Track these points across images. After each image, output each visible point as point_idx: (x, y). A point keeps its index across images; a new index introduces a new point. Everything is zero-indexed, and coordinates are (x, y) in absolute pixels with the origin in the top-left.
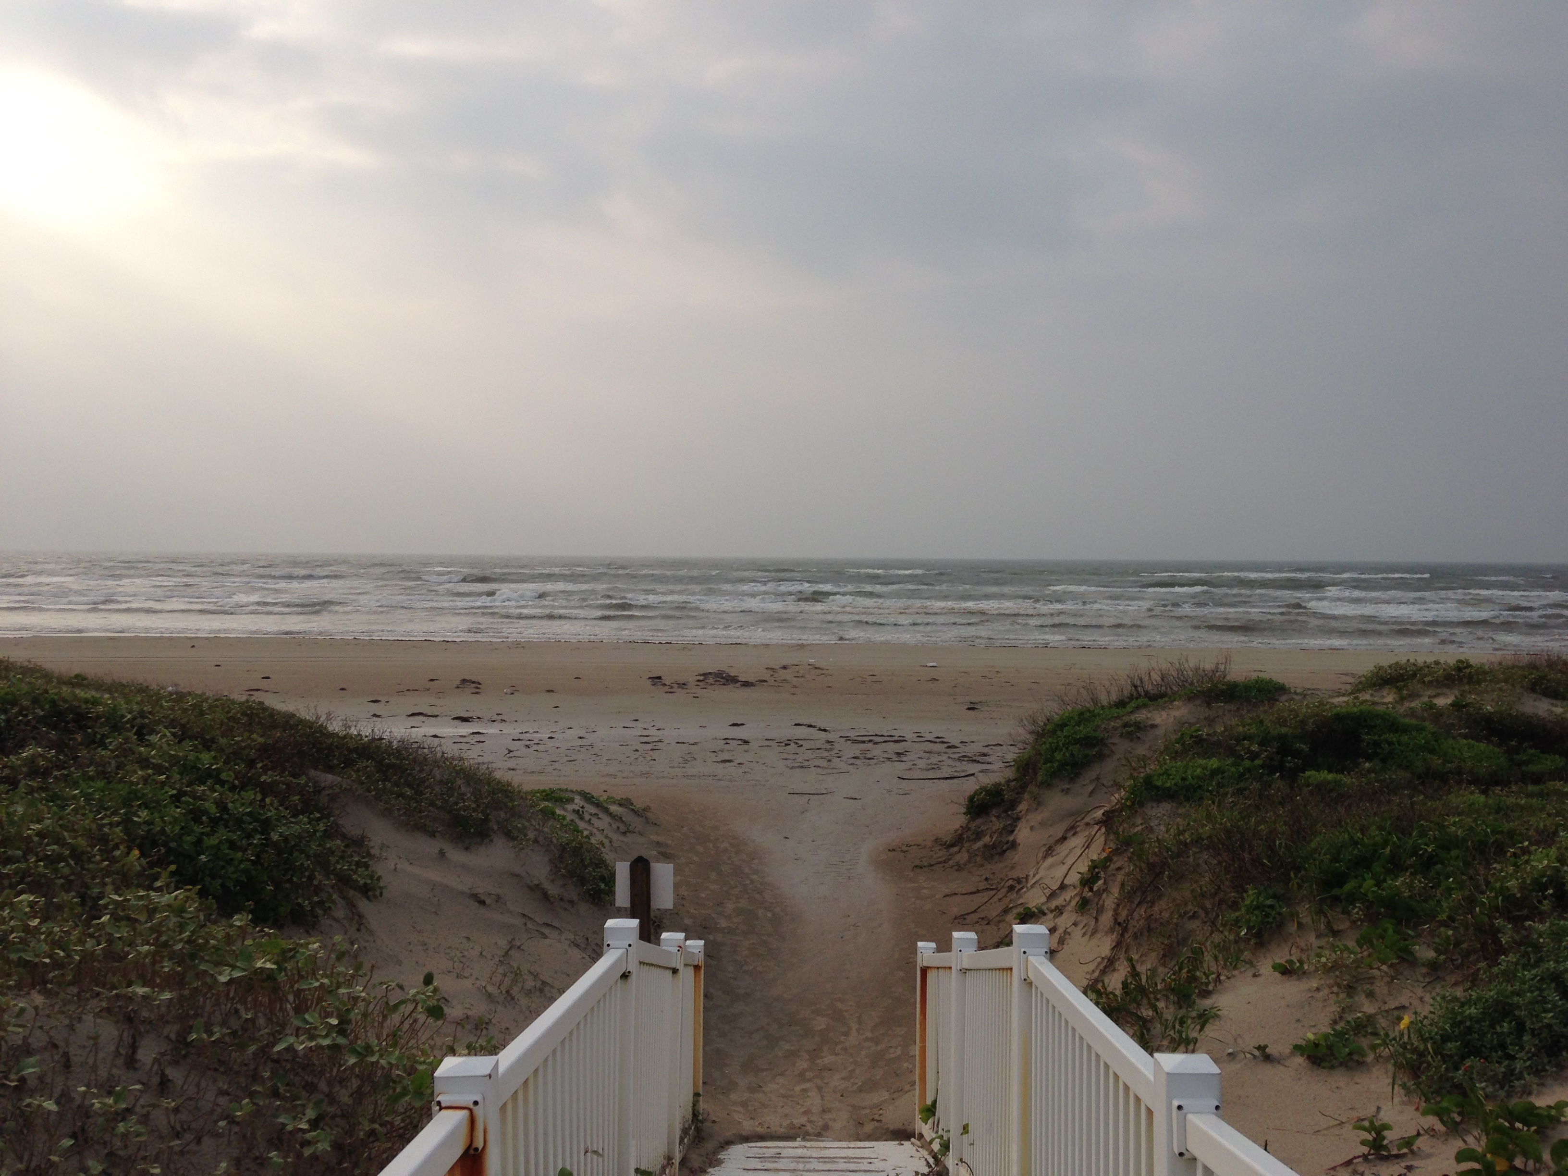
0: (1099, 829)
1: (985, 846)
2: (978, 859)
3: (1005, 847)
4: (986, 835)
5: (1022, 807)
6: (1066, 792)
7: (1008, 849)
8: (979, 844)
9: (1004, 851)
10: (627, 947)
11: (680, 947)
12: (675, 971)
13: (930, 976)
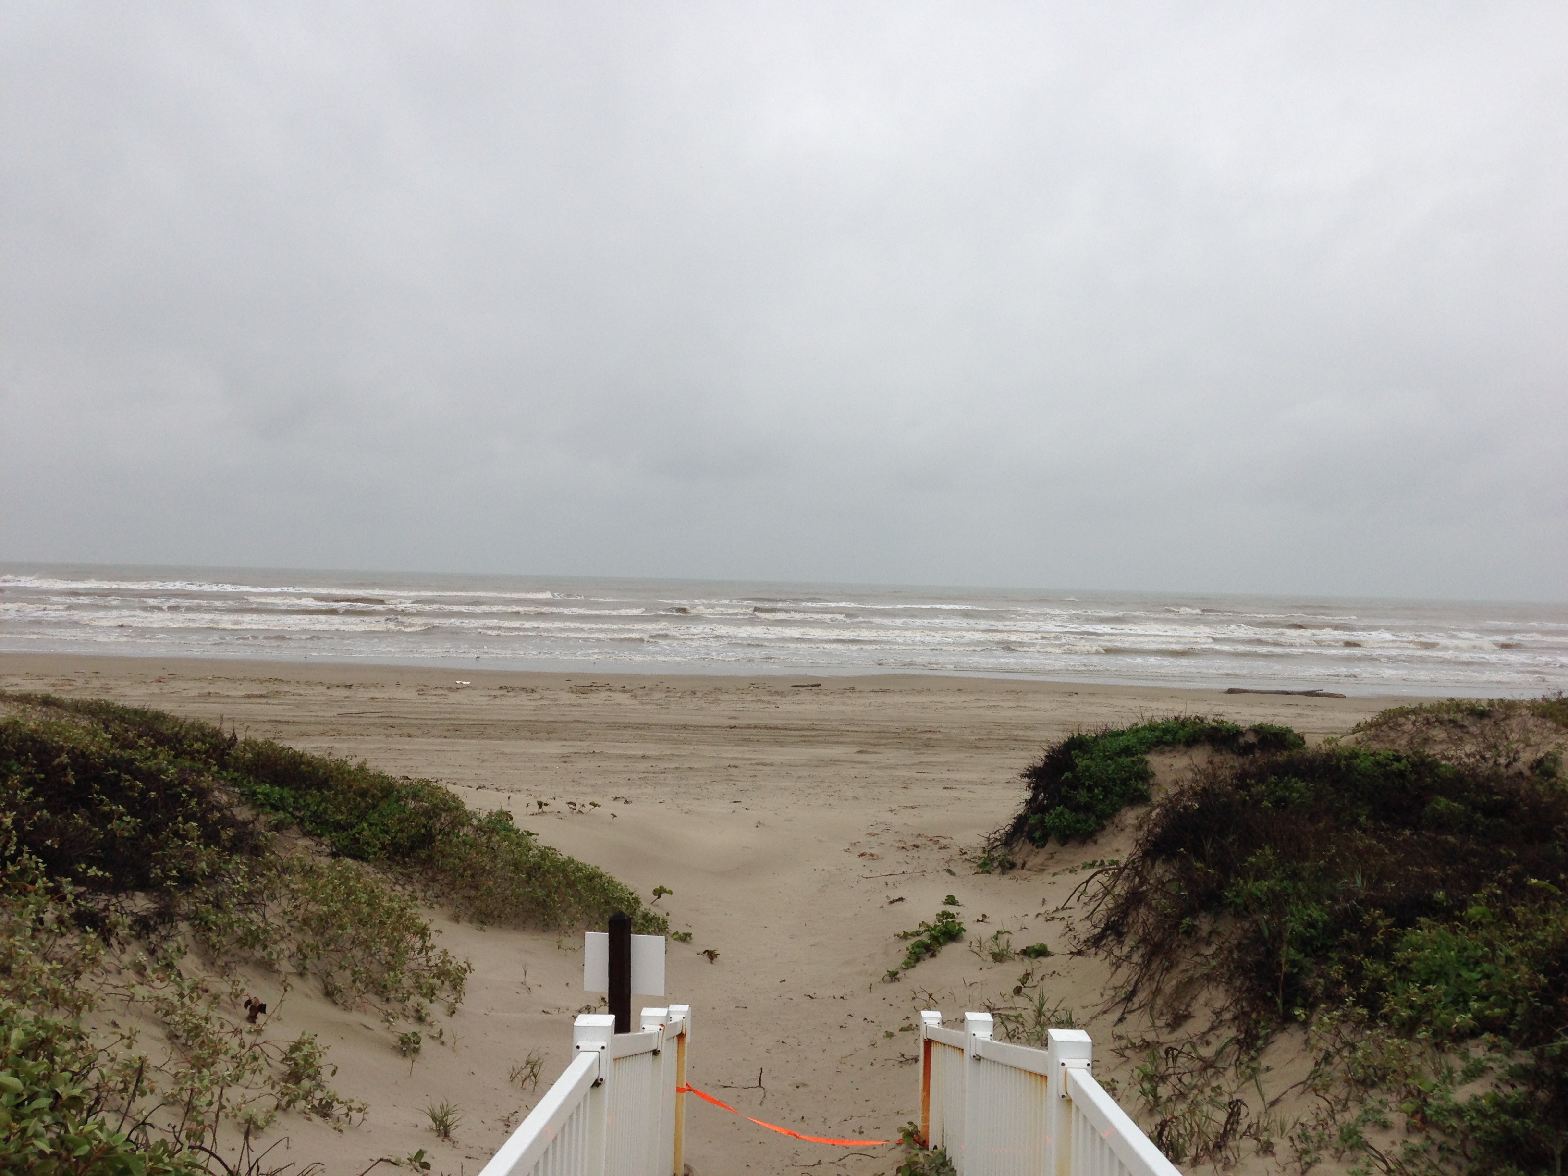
10: (600, 1050)
11: (662, 1025)
12: (655, 1052)
13: (935, 1050)
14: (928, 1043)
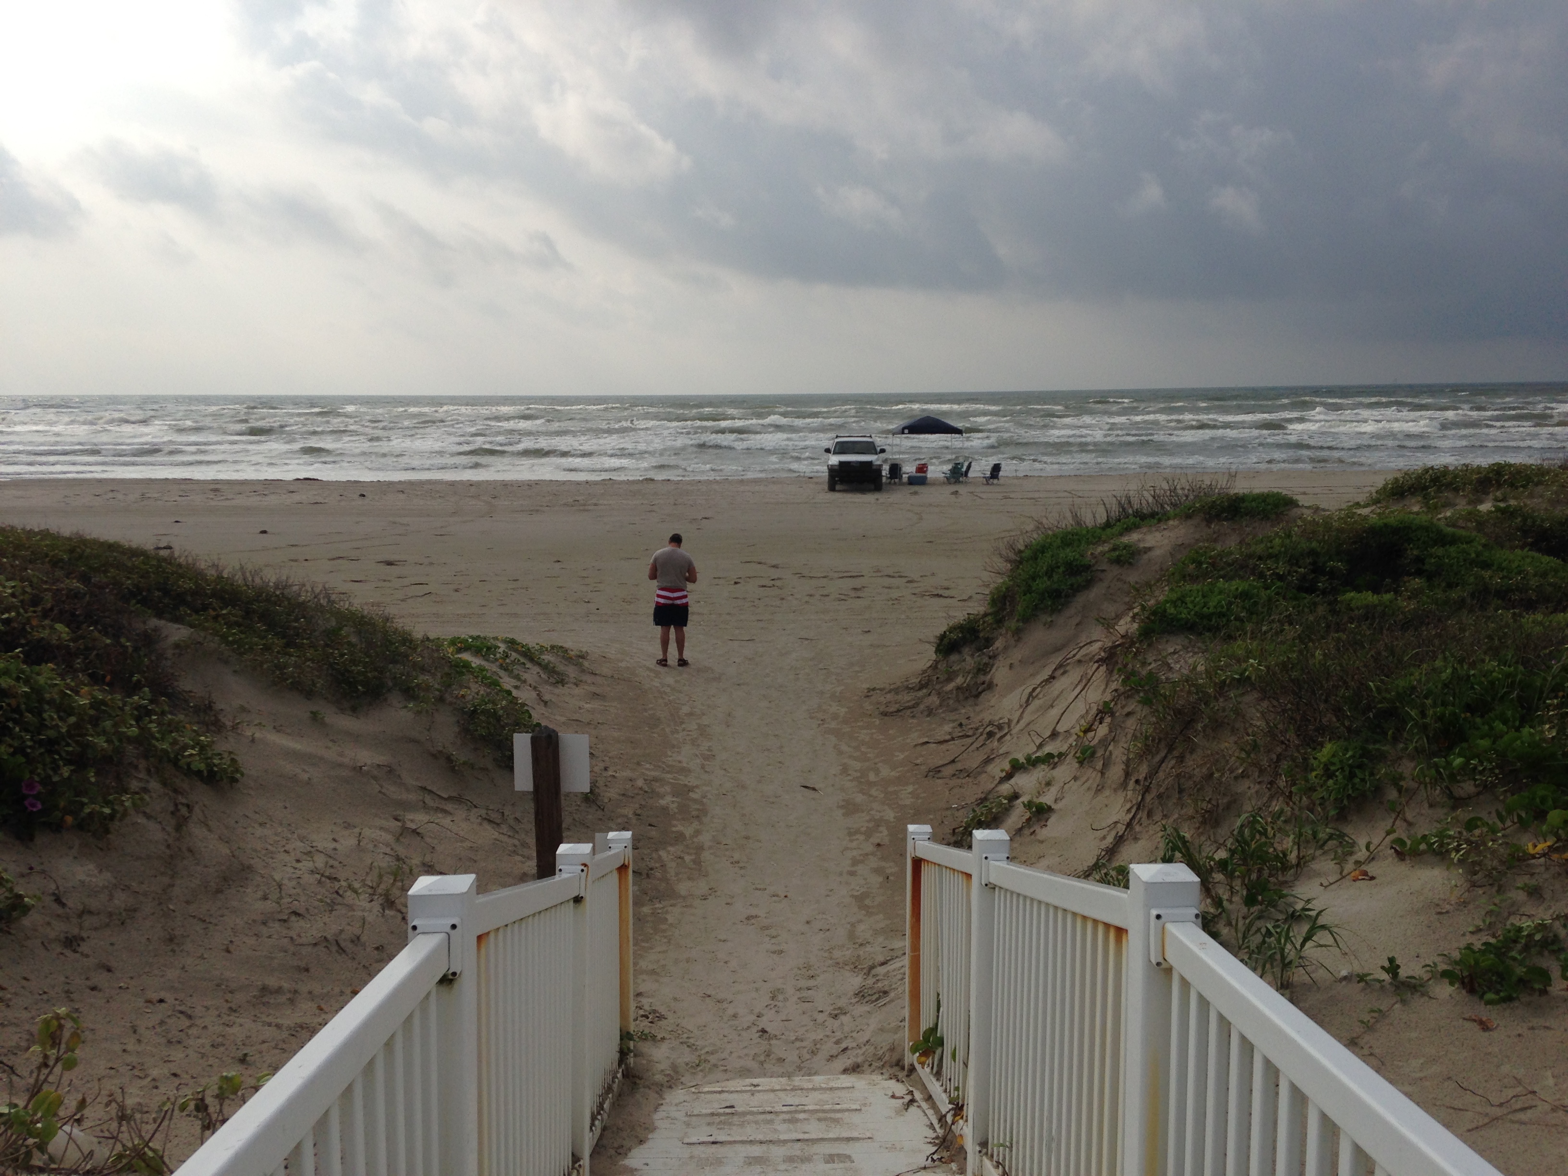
0: (1098, 668)
1: (958, 688)
2: (951, 702)
3: (980, 689)
4: (958, 676)
5: (999, 644)
6: (1050, 625)
7: (984, 691)
8: (951, 686)
9: (980, 693)
10: (448, 929)
11: (585, 865)
12: (578, 900)
13: (925, 871)
14: (918, 863)
